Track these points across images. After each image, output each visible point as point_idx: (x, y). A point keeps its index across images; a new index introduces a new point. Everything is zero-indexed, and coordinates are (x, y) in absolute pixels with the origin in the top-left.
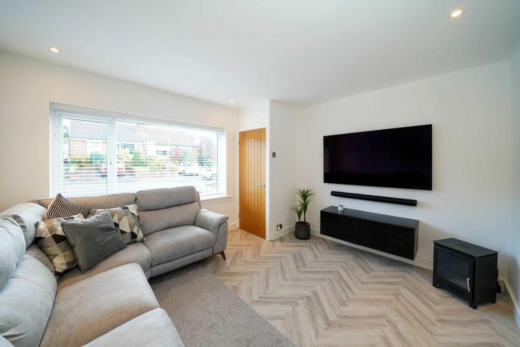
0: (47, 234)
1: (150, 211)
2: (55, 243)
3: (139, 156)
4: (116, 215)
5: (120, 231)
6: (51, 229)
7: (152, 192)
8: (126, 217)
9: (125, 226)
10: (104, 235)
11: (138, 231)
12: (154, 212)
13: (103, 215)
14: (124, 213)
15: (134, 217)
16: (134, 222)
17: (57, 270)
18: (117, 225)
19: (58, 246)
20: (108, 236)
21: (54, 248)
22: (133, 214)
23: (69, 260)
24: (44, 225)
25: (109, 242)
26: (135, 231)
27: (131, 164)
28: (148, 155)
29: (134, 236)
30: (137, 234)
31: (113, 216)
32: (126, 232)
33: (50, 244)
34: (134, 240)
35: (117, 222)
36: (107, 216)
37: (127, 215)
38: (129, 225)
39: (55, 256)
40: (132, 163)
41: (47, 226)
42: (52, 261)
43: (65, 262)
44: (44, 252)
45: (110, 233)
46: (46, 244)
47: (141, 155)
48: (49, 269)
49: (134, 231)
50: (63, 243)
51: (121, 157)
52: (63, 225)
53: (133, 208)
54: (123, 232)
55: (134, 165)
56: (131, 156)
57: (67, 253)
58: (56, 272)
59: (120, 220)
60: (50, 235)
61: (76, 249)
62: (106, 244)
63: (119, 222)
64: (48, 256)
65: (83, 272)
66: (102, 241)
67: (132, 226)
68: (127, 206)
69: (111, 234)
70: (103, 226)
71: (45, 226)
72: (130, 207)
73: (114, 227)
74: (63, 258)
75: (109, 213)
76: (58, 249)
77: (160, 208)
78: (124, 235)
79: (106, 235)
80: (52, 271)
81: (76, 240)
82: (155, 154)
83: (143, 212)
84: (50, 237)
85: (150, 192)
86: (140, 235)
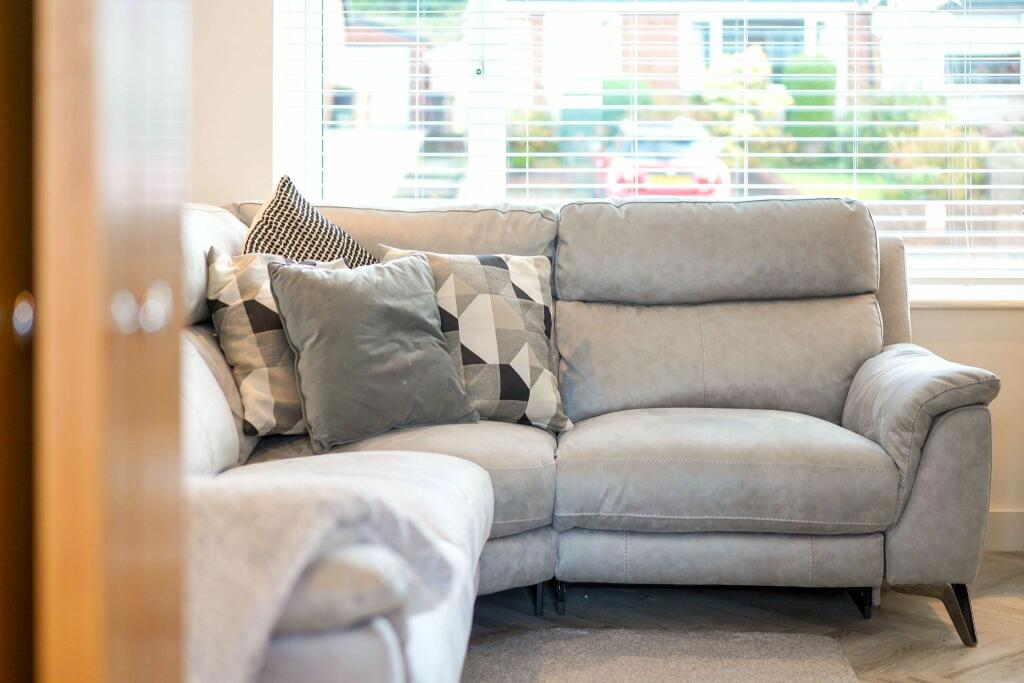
0: (233, 298)
1: (613, 308)
2: (249, 328)
3: (823, 101)
4: (451, 280)
5: (458, 349)
6: (245, 285)
7: (627, 212)
8: (488, 296)
9: (479, 334)
10: (393, 341)
11: (535, 373)
12: (630, 313)
13: (400, 266)
14: (481, 279)
15: (523, 306)
16: (521, 326)
17: (249, 418)
18: (449, 323)
19: (260, 343)
20: (408, 350)
21: (247, 345)
22: (520, 294)
23: (283, 400)
24: (229, 265)
25: (406, 371)
26: (522, 365)
27: (778, 155)
28: (886, 89)
29: (513, 388)
30: (527, 382)
31: (438, 283)
32: (480, 361)
33: (239, 330)
34: (513, 404)
35: (453, 310)
36: (416, 271)
37: (492, 291)
38: (499, 332)
39: (248, 370)
40: (784, 147)
41: (235, 272)
42: (238, 386)
43: (272, 400)
44: (223, 352)
45: (417, 340)
46: (229, 328)
47: (841, 91)
48: (229, 402)
49: (514, 364)
50: (270, 335)
51: (721, 109)
52: (273, 271)
53: (528, 272)
54: (470, 358)
55: (793, 163)
56: (779, 100)
57: (279, 372)
58: (245, 423)
59: (464, 302)
60: (240, 301)
61: (302, 365)
62: (393, 375)
63: (461, 311)
64: (232, 367)
65: (316, 447)
66: (382, 358)
67: (507, 342)
68: (502, 256)
69: (418, 346)
70: (392, 303)
71: (232, 269)
72: (514, 261)
73: (435, 322)
74: (266, 385)
75: (423, 265)
76: (256, 349)
77: (665, 296)
78: (476, 372)
79: (400, 342)
80: (234, 414)
81: (302, 332)
82: (936, 80)
83: (583, 306)
84: (238, 306)
85: (621, 214)
86: (544, 395)
